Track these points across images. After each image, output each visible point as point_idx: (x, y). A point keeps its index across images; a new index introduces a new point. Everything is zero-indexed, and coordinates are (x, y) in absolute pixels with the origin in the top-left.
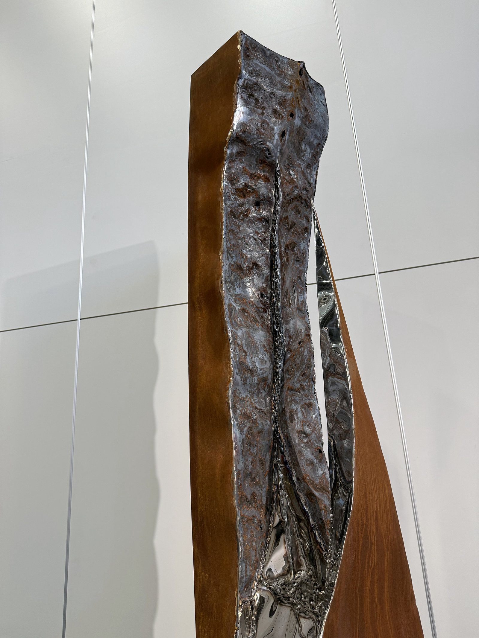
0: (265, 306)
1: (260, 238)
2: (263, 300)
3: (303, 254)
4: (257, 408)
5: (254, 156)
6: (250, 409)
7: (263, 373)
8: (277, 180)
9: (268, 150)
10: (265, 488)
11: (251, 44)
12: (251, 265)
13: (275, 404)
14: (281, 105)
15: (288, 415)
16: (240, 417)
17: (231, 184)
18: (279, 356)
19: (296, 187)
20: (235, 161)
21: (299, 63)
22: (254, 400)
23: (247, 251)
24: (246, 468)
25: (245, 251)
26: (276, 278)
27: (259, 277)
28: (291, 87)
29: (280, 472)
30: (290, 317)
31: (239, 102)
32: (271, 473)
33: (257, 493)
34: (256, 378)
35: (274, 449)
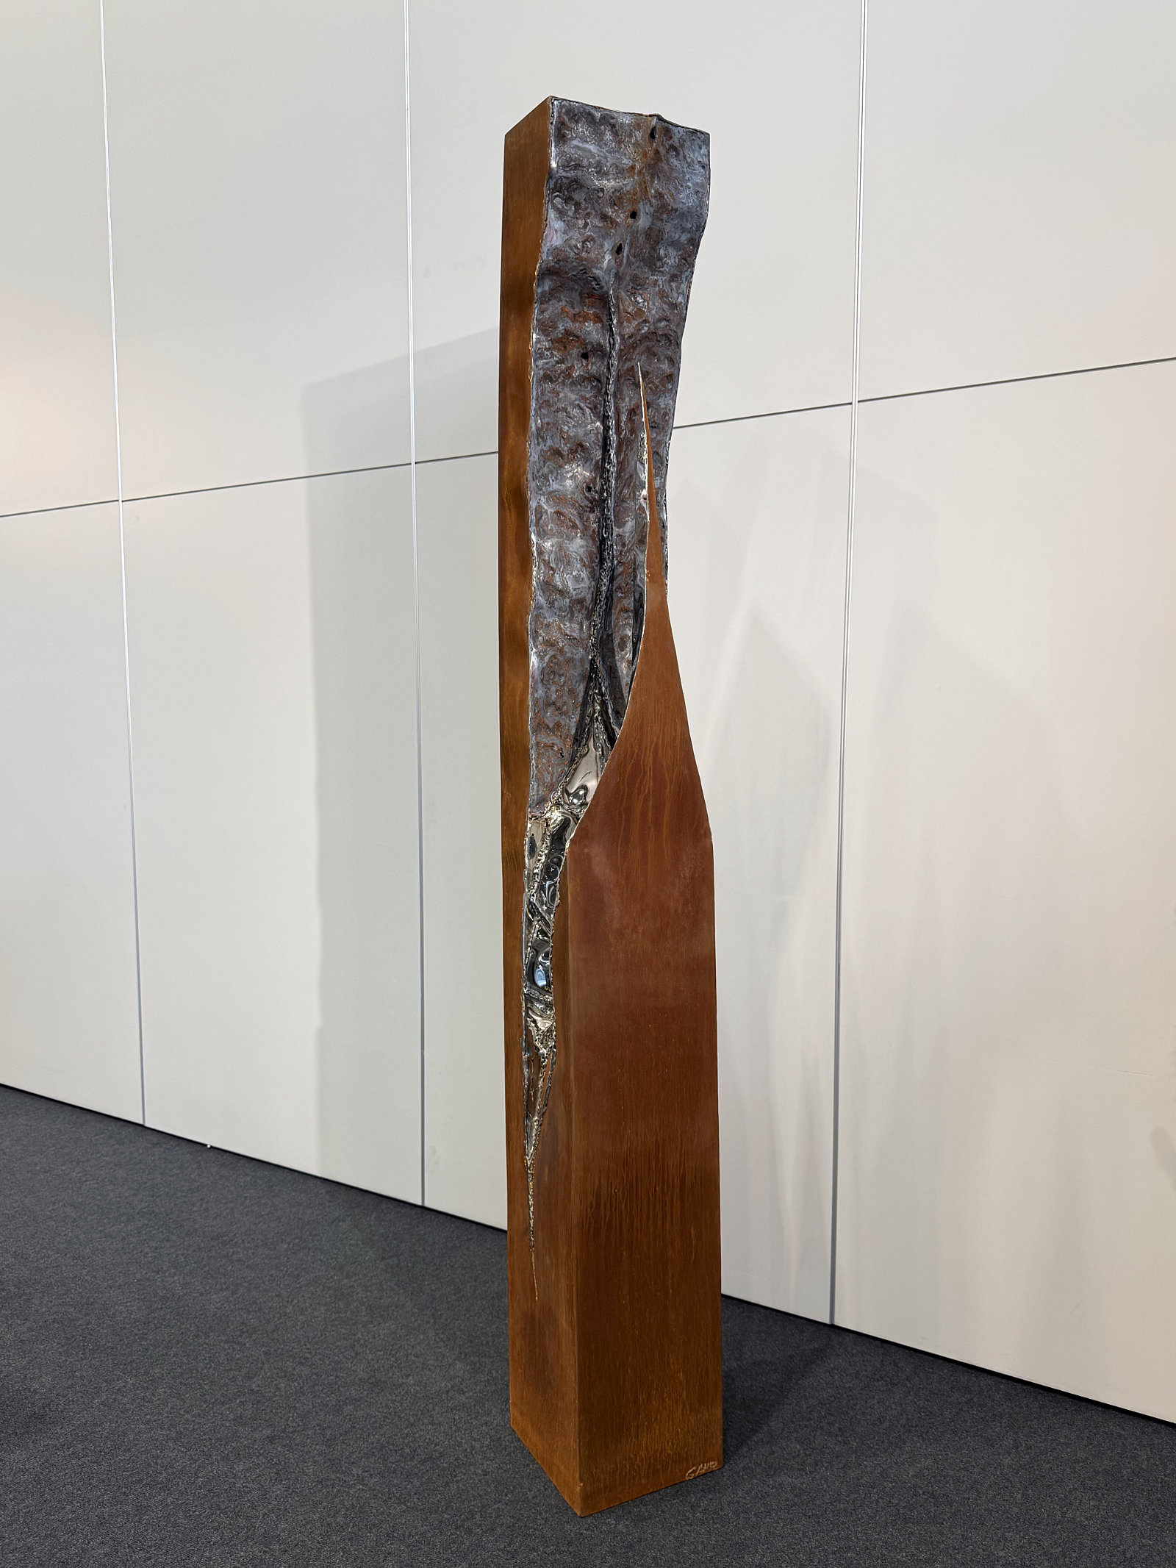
0: (592, 504)
1: (590, 406)
2: (590, 496)
3: (665, 414)
4: (566, 635)
5: (577, 290)
6: (555, 635)
7: (576, 594)
8: (611, 320)
9: (595, 279)
10: (575, 719)
11: (568, 113)
12: (574, 448)
13: (594, 629)
14: (615, 204)
15: (617, 642)
16: (541, 644)
17: (545, 336)
18: (605, 570)
19: (646, 321)
20: (550, 300)
21: (650, 118)
22: (565, 625)
23: (569, 427)
24: (547, 696)
25: (566, 428)
26: (609, 463)
27: (586, 463)
28: (633, 168)
29: (596, 704)
30: (629, 516)
31: (552, 214)
32: (585, 704)
33: (563, 723)
34: (568, 600)
35: (590, 679)
